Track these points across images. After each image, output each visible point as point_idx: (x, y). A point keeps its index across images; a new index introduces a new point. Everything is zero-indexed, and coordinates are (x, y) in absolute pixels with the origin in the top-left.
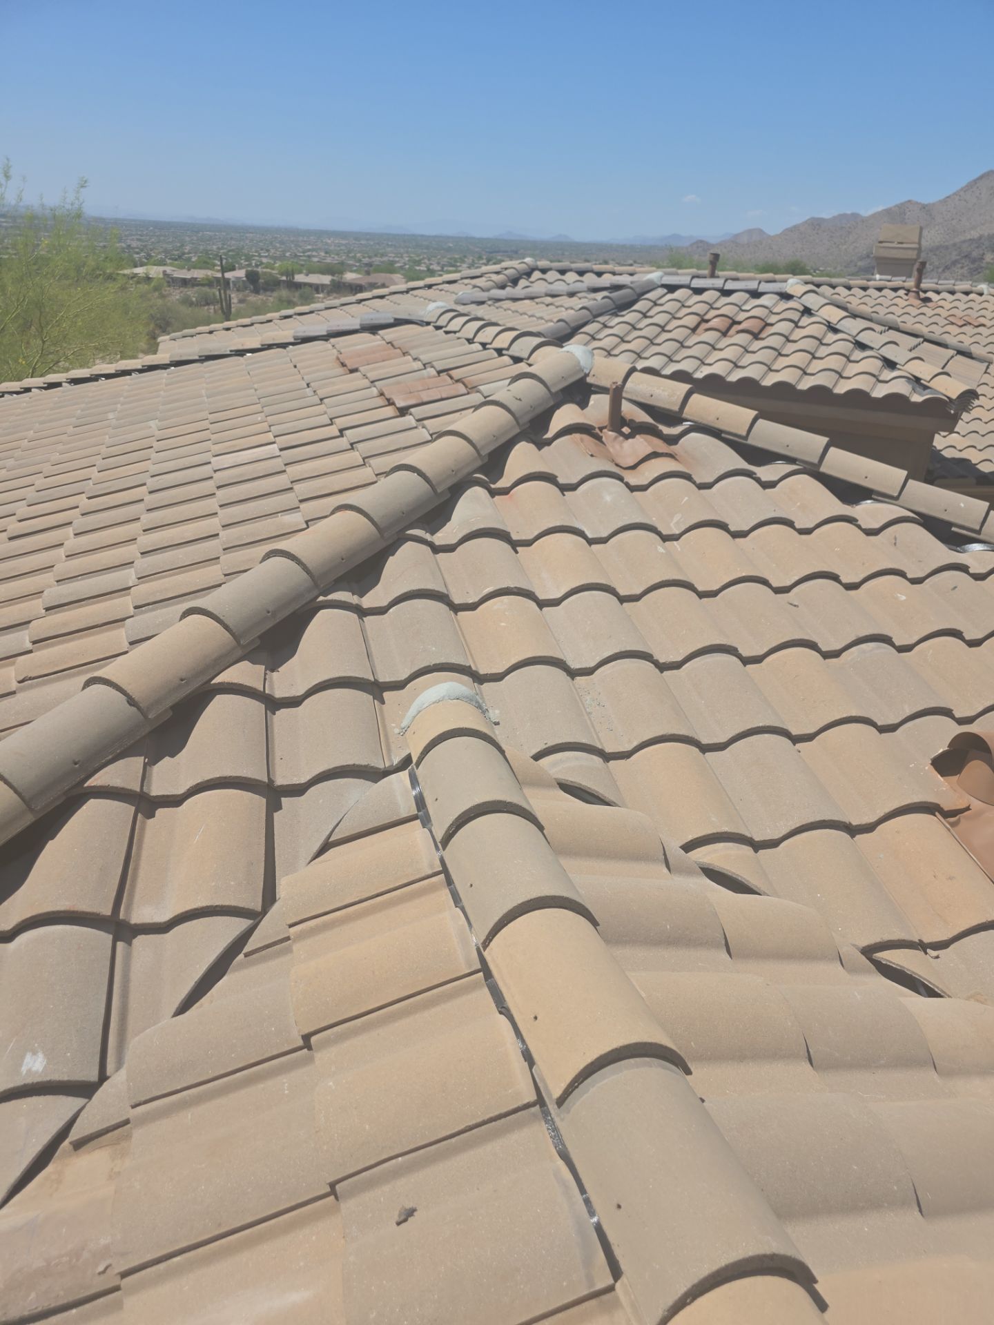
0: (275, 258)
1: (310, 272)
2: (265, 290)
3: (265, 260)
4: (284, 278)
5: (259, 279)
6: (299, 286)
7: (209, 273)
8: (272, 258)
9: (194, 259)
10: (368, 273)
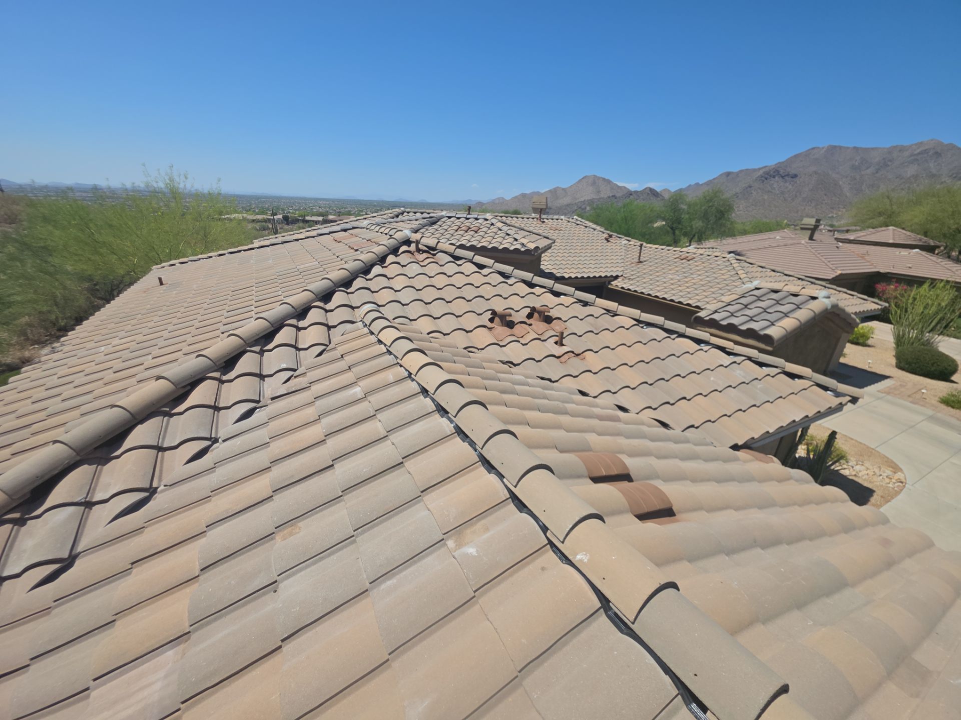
0: (296, 210)
1: (313, 215)
2: (292, 223)
3: (291, 211)
4: (301, 218)
5: (289, 218)
6: (307, 221)
7: (265, 217)
8: (294, 210)
9: (257, 211)
10: (339, 216)
